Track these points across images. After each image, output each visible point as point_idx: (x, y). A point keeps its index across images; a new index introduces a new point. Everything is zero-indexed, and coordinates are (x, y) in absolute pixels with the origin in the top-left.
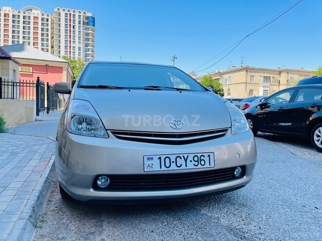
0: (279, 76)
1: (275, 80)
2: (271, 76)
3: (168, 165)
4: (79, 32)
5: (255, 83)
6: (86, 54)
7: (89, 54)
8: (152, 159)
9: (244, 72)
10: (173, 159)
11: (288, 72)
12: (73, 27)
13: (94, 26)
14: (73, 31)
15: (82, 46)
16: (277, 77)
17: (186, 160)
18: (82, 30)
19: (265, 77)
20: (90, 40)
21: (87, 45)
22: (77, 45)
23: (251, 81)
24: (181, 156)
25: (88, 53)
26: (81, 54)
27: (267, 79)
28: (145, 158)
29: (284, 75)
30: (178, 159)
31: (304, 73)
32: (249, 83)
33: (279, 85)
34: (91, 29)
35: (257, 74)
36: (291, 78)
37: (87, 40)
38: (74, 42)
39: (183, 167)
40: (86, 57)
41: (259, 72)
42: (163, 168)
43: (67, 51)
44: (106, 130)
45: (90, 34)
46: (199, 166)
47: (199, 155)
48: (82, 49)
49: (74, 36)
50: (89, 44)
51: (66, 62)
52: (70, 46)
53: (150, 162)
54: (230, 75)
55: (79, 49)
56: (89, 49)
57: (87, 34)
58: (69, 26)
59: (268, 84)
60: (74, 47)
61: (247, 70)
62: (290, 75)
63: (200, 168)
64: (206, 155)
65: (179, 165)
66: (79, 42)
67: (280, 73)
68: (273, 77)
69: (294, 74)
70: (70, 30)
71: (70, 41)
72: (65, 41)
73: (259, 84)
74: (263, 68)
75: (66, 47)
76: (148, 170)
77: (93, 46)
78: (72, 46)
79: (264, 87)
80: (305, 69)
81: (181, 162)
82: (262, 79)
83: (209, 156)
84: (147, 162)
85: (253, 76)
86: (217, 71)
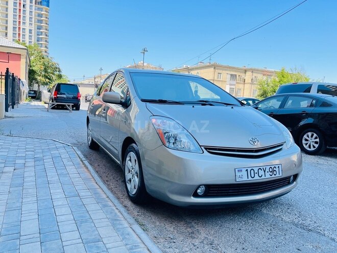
0: (244, 74)
1: (241, 78)
2: (237, 74)
3: (253, 176)
4: (31, 12)
5: (222, 81)
6: (38, 38)
7: (42, 38)
8: (241, 171)
9: (212, 69)
10: (256, 171)
11: (253, 71)
12: (24, 6)
13: (48, 6)
14: (23, 10)
15: (33, 29)
16: (243, 75)
17: (265, 171)
18: (33, 10)
19: (231, 75)
20: (44, 22)
21: (39, 28)
22: (27, 27)
23: (218, 78)
24: (262, 168)
25: (41, 36)
26: (33, 37)
27: (233, 77)
28: (236, 170)
29: (249, 73)
30: (260, 170)
31: (268, 73)
32: (216, 80)
33: (244, 84)
34: (44, 10)
35: (224, 72)
36: (255, 77)
37: (41, 21)
38: (24, 23)
39: (263, 177)
40: (38, 41)
41: (226, 70)
42: (250, 178)
43: (16, 34)
44: (200, 146)
45: (44, 16)
46: (273, 176)
47: (273, 167)
48: (33, 32)
49: (24, 17)
50: (42, 26)
51: (25, 49)
52: (19, 28)
53: (240, 174)
54: (198, 71)
55: (30, 31)
56: (42, 32)
57: (40, 15)
58: (18, 4)
59: (234, 82)
60: (23, 29)
61: (215, 67)
62: (255, 74)
63: (274, 177)
64: (277, 166)
65: (260, 176)
66: (30, 24)
67: (245, 71)
68: (239, 76)
69: (259, 73)
70: (20, 10)
71: (20, 22)
72: (14, 21)
73: (226, 81)
74: (230, 66)
75: (14, 28)
76: (239, 180)
77: (46, 30)
78: (21, 27)
79: (230, 85)
80: (267, 69)
81: (261, 173)
82: (229, 76)
83: (279, 167)
84: (238, 174)
85: (221, 74)
86: (185, 66)
